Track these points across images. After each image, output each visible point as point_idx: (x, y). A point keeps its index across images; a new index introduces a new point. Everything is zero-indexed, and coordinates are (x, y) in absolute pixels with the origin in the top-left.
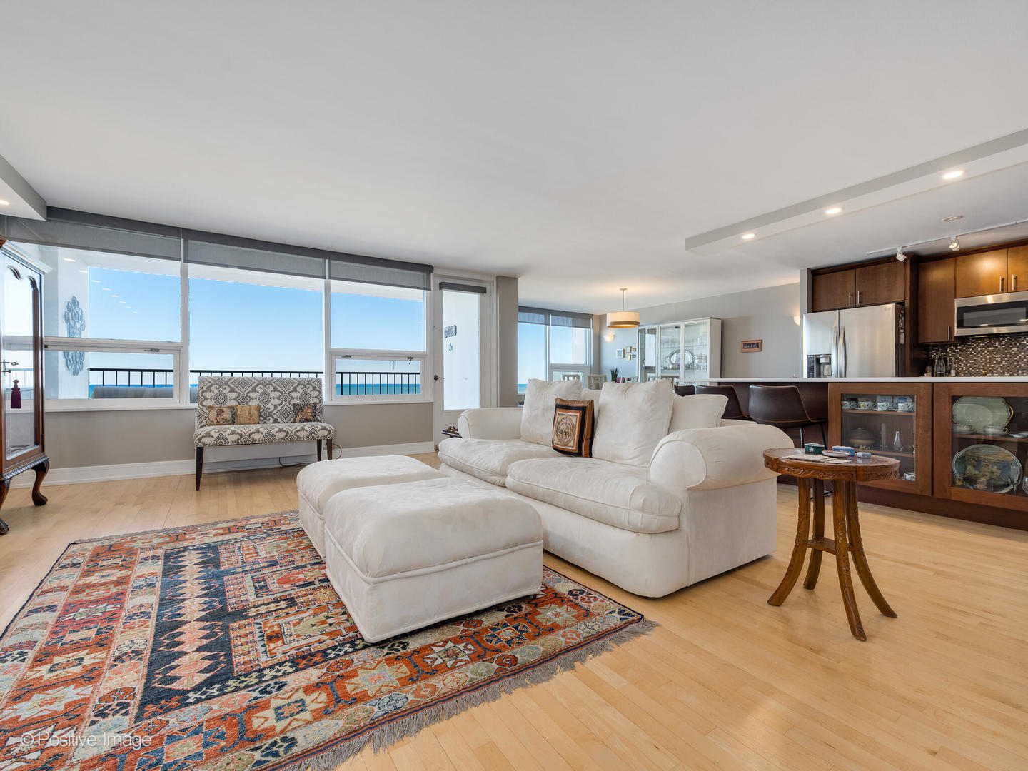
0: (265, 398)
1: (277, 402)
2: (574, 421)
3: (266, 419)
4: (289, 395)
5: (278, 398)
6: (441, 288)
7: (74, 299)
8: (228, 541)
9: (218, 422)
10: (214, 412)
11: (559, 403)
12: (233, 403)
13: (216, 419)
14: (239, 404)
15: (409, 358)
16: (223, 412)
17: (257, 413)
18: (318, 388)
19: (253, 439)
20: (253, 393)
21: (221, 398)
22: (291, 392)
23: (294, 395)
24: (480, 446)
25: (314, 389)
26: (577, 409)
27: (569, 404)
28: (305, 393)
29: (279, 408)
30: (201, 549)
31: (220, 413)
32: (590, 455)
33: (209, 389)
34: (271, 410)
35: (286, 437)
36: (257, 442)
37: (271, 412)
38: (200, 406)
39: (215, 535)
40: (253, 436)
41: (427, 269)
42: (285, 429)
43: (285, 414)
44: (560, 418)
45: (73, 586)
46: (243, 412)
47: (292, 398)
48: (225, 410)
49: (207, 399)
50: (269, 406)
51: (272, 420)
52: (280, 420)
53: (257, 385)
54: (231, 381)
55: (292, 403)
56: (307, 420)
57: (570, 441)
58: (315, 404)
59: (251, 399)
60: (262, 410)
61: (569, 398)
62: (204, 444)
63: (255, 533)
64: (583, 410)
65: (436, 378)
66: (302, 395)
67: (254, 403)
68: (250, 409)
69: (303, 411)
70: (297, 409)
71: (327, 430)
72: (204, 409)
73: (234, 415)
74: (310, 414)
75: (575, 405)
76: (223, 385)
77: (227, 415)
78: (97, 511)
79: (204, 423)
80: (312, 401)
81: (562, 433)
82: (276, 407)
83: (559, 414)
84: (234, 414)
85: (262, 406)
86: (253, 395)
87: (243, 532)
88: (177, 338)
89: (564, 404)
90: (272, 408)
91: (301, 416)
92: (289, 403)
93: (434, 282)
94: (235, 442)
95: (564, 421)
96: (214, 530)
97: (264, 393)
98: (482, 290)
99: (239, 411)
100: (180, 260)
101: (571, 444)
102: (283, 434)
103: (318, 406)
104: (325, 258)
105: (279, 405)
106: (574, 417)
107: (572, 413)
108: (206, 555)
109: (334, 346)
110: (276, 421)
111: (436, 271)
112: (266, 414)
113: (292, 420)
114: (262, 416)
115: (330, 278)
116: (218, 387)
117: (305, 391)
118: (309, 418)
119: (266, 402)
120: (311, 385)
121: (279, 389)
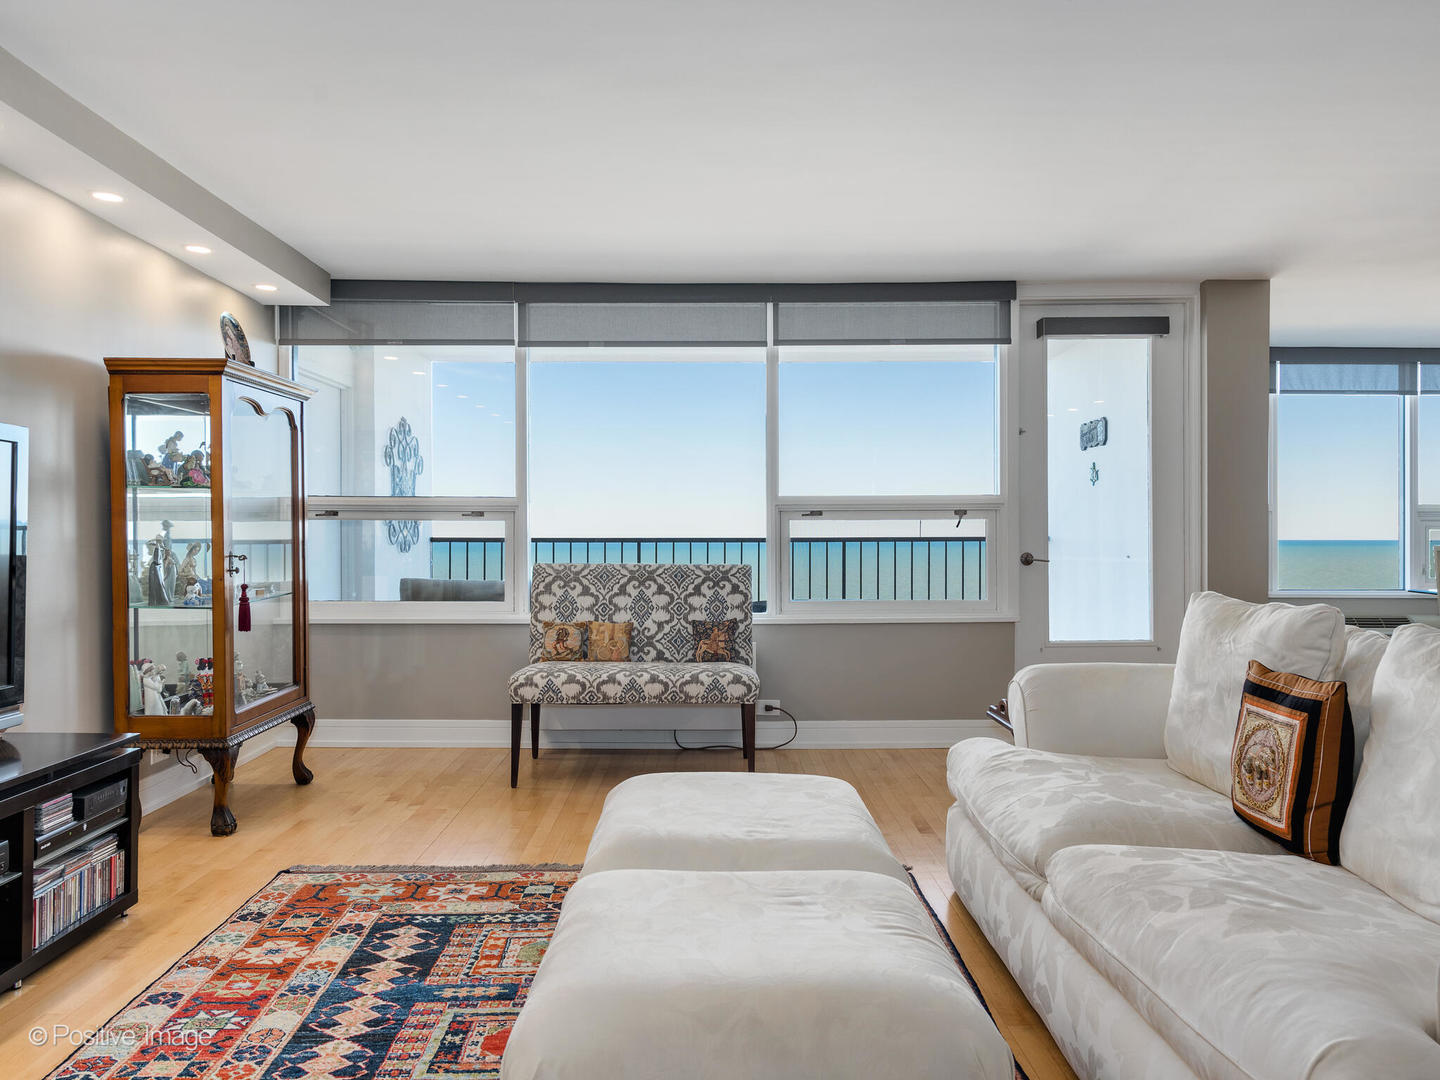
0: (642, 607)
1: (662, 616)
2: (1285, 743)
3: (643, 651)
4: (686, 602)
5: (665, 608)
6: (1039, 334)
7: (403, 423)
8: (480, 916)
9: (558, 654)
10: (553, 634)
11: (1254, 677)
12: (584, 617)
13: (556, 648)
14: (596, 619)
15: (956, 512)
16: (567, 634)
17: (624, 638)
18: (742, 588)
19: (605, 695)
20: (622, 598)
21: (566, 607)
22: (691, 595)
23: (696, 601)
24: (1025, 776)
25: (735, 589)
26: (1297, 704)
27: (1280, 685)
28: (716, 597)
29: (667, 628)
30: (432, 924)
31: (562, 636)
32: (1332, 857)
33: (548, 589)
34: (653, 632)
35: (663, 693)
36: (611, 701)
37: (652, 637)
38: (534, 622)
39: (472, 898)
40: (604, 688)
41: (1001, 290)
42: (662, 677)
43: (676, 641)
44: (1253, 723)
45: (228, 959)
46: (600, 636)
47: (693, 609)
48: (571, 630)
49: (545, 608)
50: (649, 623)
51: (653, 653)
52: (667, 655)
53: (629, 581)
54: (584, 573)
55: (691, 618)
56: (716, 658)
57: (1270, 801)
58: (734, 623)
59: (618, 609)
60: (636, 632)
61: (1283, 665)
62: (522, 698)
63: (532, 907)
64: (1311, 709)
65: (1027, 560)
66: (711, 602)
67: (622, 617)
68: (613, 630)
69: (708, 637)
70: (701, 631)
71: (744, 684)
72: (540, 627)
73: (585, 641)
74: (722, 645)
75: (1297, 691)
76: (570, 581)
77: (574, 642)
78: (356, 810)
79: (538, 655)
80: (731, 615)
81: (1250, 771)
82: (660, 625)
83: (1249, 713)
84: (587, 639)
85: (636, 624)
86: (621, 601)
87: (515, 900)
88: (509, 491)
89: (1266, 682)
90: (654, 629)
91: (704, 647)
92: (686, 619)
93: (1021, 318)
94: (573, 698)
95: (1260, 735)
96: (477, 885)
97: (641, 597)
98: (1158, 326)
99: (595, 632)
100: (511, 342)
101: (1275, 810)
102: (657, 688)
103: (742, 627)
104: (766, 301)
105: (667, 622)
106: (1284, 728)
107: (1280, 716)
108: (427, 943)
109: (785, 490)
110: (660, 657)
111: (1022, 293)
112: (641, 641)
113: (690, 656)
114: (634, 645)
115: (777, 342)
116: (562, 584)
117: (716, 594)
118: (720, 652)
119: (643, 616)
120: (729, 581)
121: (668, 589)
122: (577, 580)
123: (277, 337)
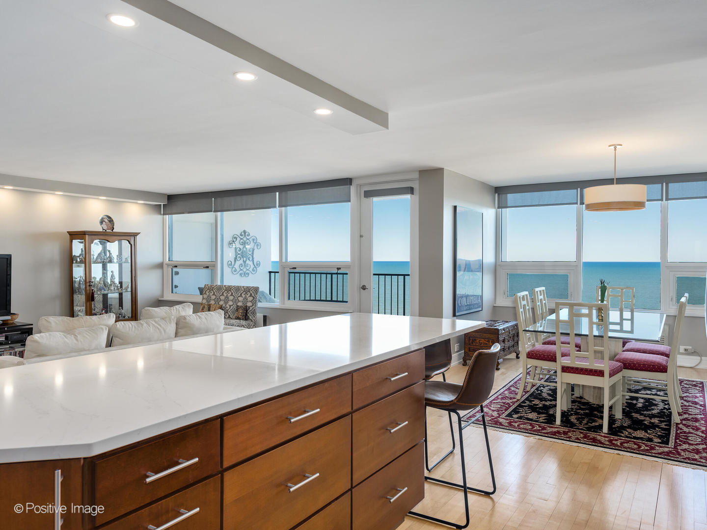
0: (226, 300)
1: (231, 303)
4: (237, 299)
5: (232, 301)
6: (365, 197)
12: (212, 302)
14: (215, 303)
15: (337, 268)
18: (253, 295)
21: (209, 299)
23: (240, 299)
25: (251, 295)
33: (205, 293)
34: (228, 308)
37: (228, 310)
47: (239, 301)
49: (204, 299)
50: (227, 306)
52: (231, 316)
53: (225, 291)
55: (238, 304)
59: (220, 300)
60: (225, 308)
65: (364, 288)
66: (244, 299)
67: (221, 303)
69: (238, 311)
70: (237, 309)
74: (240, 314)
82: (230, 306)
85: (224, 306)
86: (221, 298)
92: (236, 305)
97: (226, 296)
100: (212, 211)
110: (229, 317)
115: (279, 206)
116: (209, 291)
117: (246, 296)
118: (240, 316)
119: (226, 303)
120: (250, 292)
121: (234, 294)
122: (212, 290)
123: (162, 213)
